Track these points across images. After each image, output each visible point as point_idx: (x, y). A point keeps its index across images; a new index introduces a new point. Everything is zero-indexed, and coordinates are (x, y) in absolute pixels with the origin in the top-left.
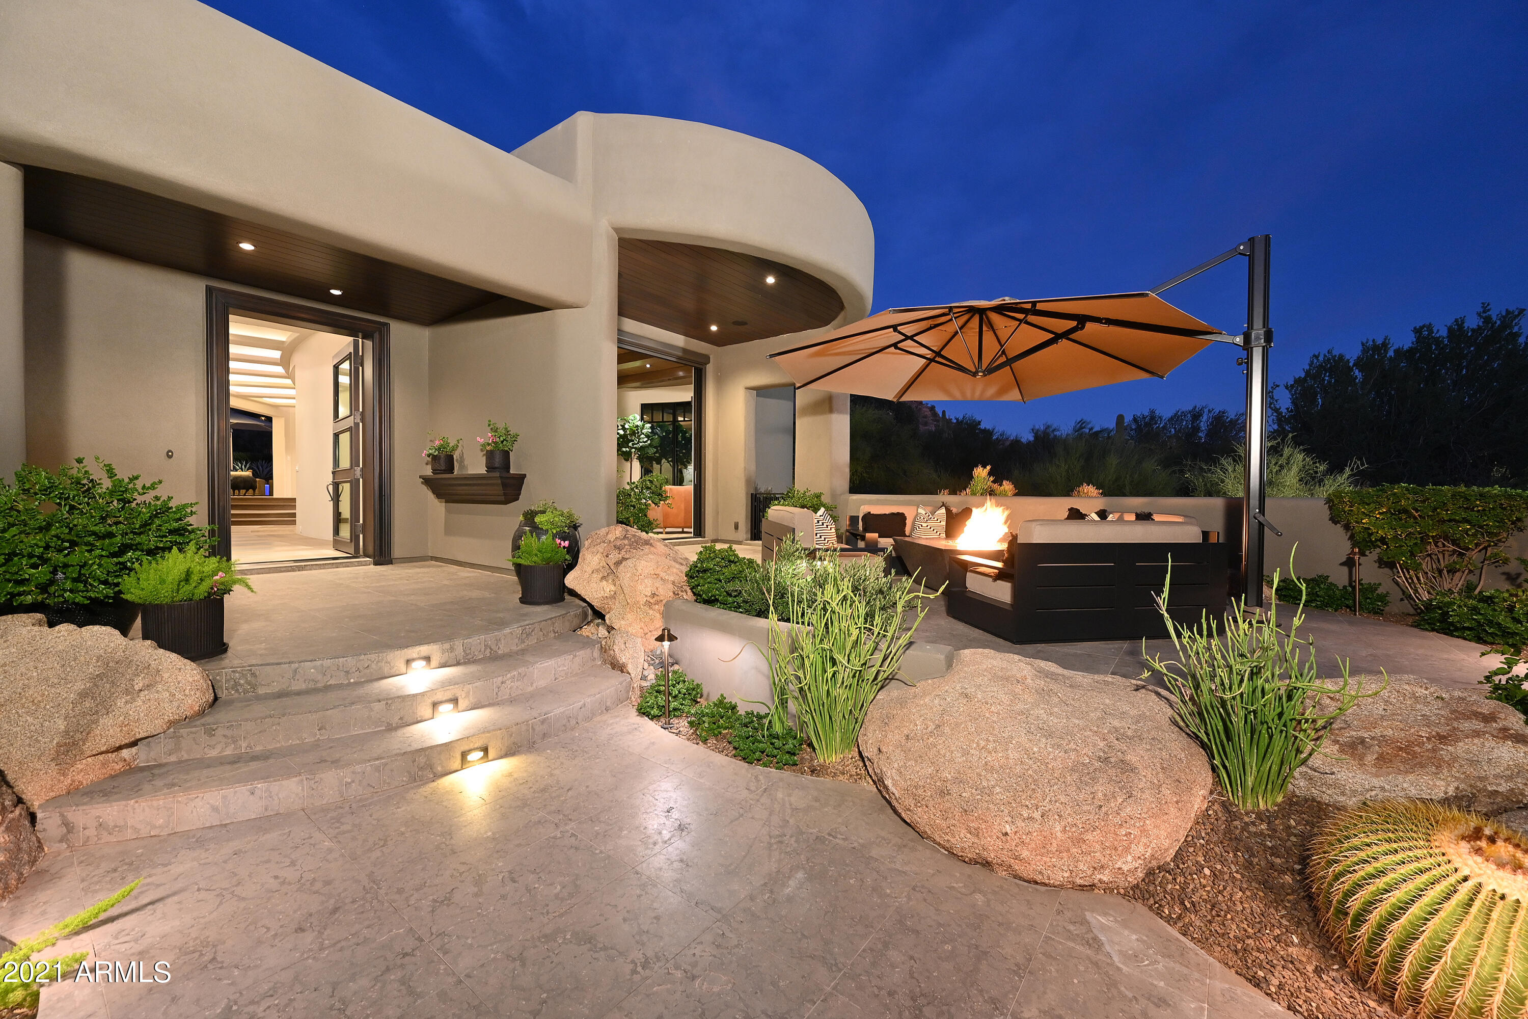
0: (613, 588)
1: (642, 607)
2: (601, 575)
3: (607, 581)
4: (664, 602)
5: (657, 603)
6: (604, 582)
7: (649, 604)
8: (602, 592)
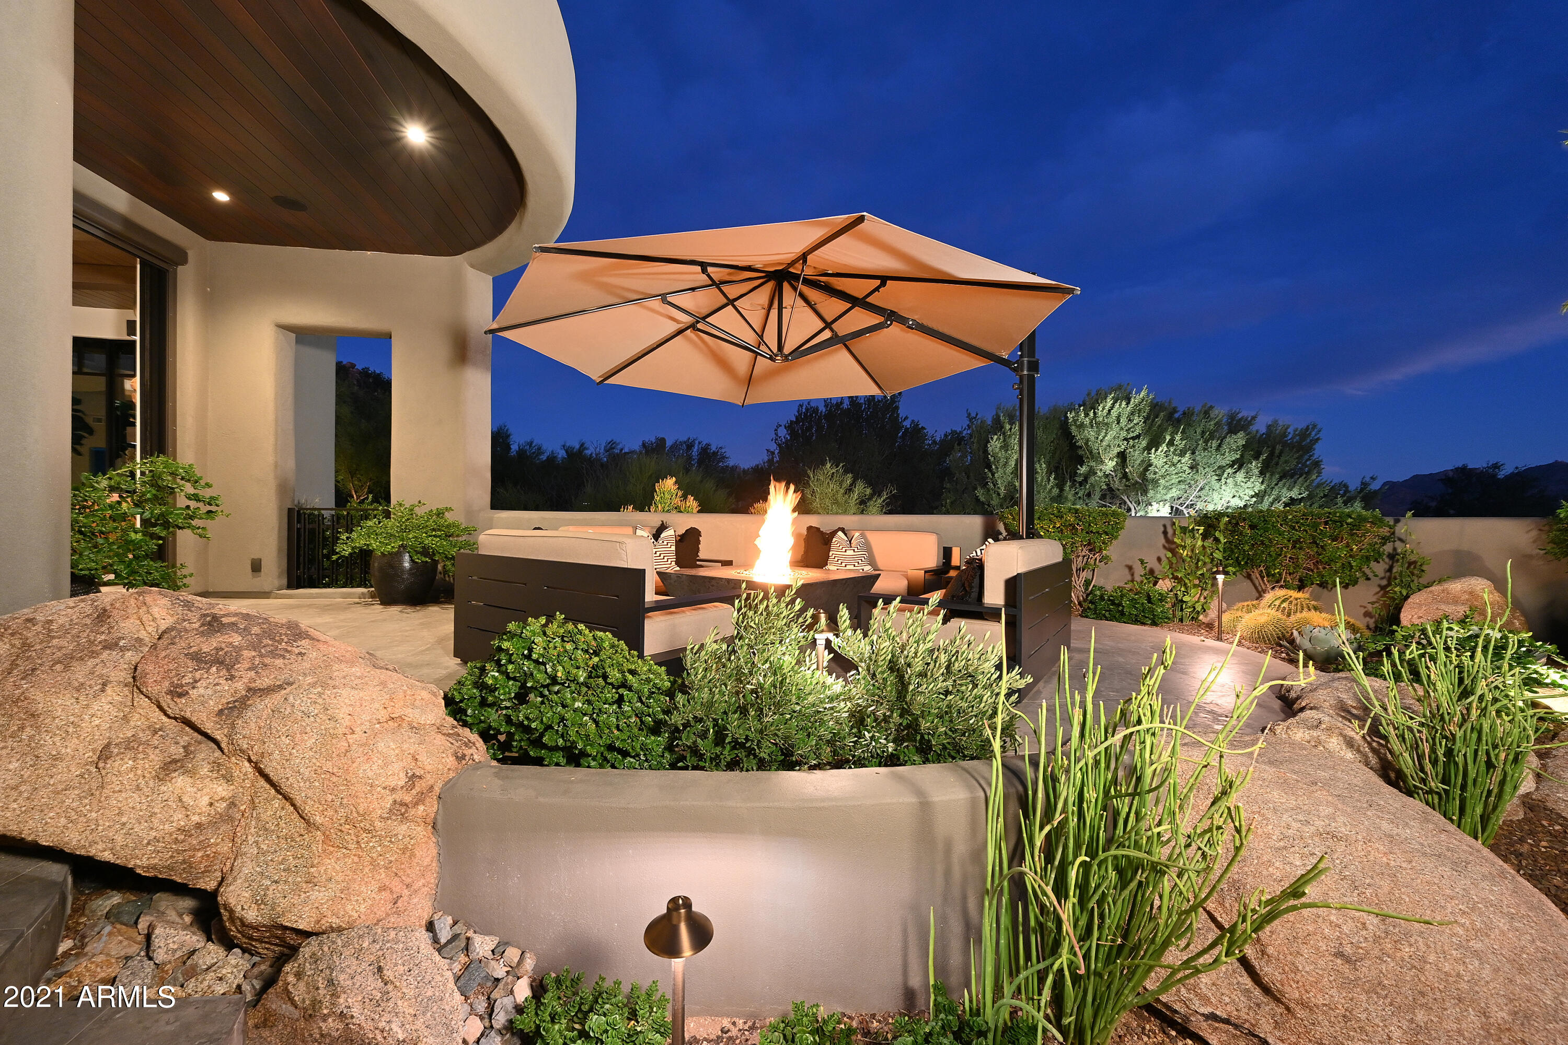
0: (222, 790)
1: (378, 824)
2: (155, 759)
3: (192, 773)
4: (437, 789)
5: (420, 799)
6: (180, 782)
7: (400, 810)
8: (178, 815)
